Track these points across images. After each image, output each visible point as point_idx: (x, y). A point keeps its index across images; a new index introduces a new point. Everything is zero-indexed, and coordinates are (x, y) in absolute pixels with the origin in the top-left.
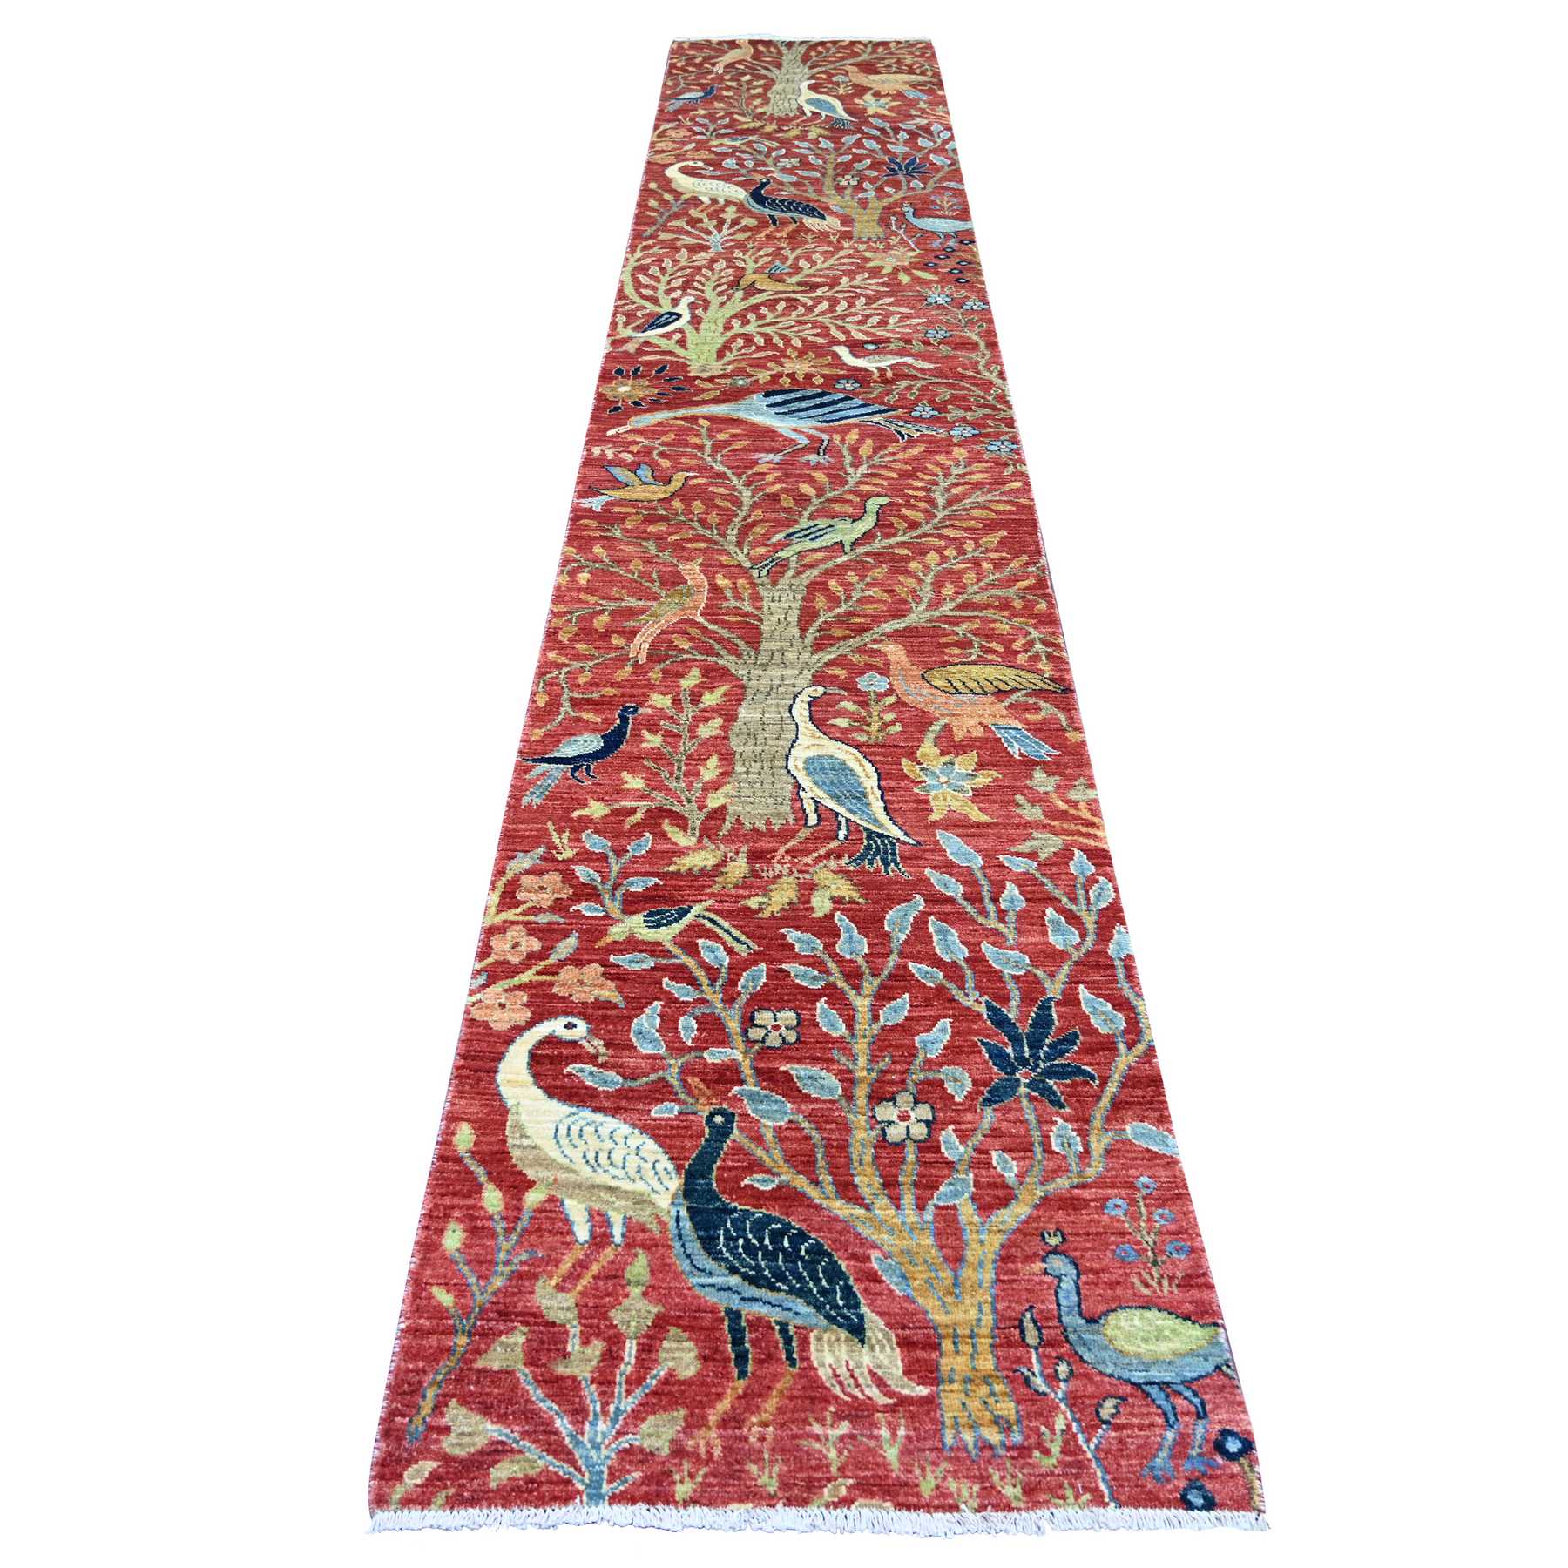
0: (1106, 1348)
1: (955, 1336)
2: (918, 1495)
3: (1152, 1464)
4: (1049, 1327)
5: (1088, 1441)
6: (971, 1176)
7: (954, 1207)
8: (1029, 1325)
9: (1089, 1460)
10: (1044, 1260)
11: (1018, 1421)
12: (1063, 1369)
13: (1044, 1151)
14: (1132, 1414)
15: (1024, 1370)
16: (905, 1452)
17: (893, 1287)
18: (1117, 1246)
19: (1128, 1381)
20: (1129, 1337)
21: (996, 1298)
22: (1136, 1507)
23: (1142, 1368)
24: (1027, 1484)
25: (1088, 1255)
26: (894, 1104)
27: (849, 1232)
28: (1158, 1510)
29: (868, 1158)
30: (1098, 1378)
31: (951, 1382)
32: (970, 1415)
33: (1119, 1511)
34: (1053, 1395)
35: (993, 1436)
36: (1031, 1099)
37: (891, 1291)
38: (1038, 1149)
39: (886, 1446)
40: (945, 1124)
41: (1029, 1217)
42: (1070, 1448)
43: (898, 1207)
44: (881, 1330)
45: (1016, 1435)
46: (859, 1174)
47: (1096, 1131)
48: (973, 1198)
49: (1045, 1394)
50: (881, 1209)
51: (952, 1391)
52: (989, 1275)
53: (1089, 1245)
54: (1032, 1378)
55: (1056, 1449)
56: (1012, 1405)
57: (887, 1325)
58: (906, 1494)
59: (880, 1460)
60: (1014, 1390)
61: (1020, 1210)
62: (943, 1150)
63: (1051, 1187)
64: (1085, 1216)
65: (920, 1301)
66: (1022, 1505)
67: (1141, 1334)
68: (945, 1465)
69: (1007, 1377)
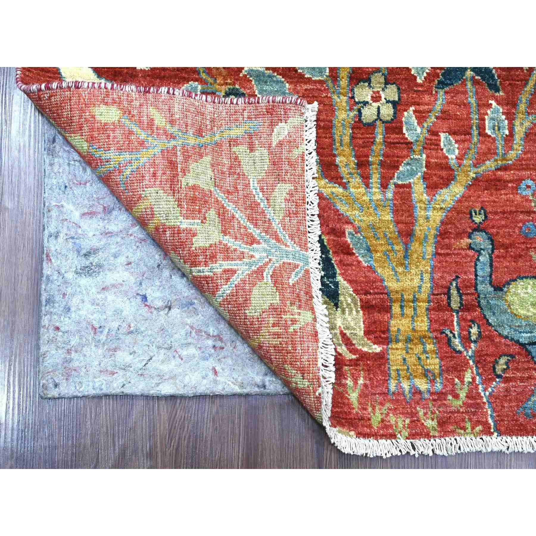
0: (505, 312)
1: (402, 300)
2: (370, 426)
3: (526, 405)
4: (467, 294)
5: (485, 390)
6: (424, 156)
7: (409, 186)
8: (454, 292)
9: (484, 403)
10: (470, 237)
11: (440, 374)
12: (474, 330)
13: (480, 134)
14: (517, 369)
15: (448, 332)
16: (362, 395)
17: (360, 259)
18: (524, 224)
19: (518, 342)
20: (522, 301)
21: (434, 268)
22: (510, 435)
23: (528, 329)
24: (441, 418)
25: (501, 232)
26: (369, 84)
27: (330, 208)
28: (525, 438)
29: (347, 139)
30: (498, 340)
31: (397, 341)
32: (408, 369)
33: (499, 438)
34: (465, 353)
35: (423, 385)
36: (475, 82)
37: (359, 262)
38: (475, 132)
39: (350, 391)
40: (408, 105)
41: (463, 197)
42: (473, 395)
43: (367, 186)
44: (351, 295)
45: (438, 385)
46: (339, 155)
47: (521, 116)
48: (425, 178)
49: (460, 352)
50: (354, 187)
51: (397, 349)
52: (430, 249)
53: (503, 223)
54: (453, 339)
55: (463, 395)
56: (437, 361)
57: (354, 291)
58: (363, 426)
59: (346, 401)
60: (440, 348)
61: (456, 190)
62: (404, 131)
63: (481, 169)
64: (503, 196)
65: (379, 270)
66: (437, 434)
67: (531, 300)
68: (388, 405)
69: (436, 338)
